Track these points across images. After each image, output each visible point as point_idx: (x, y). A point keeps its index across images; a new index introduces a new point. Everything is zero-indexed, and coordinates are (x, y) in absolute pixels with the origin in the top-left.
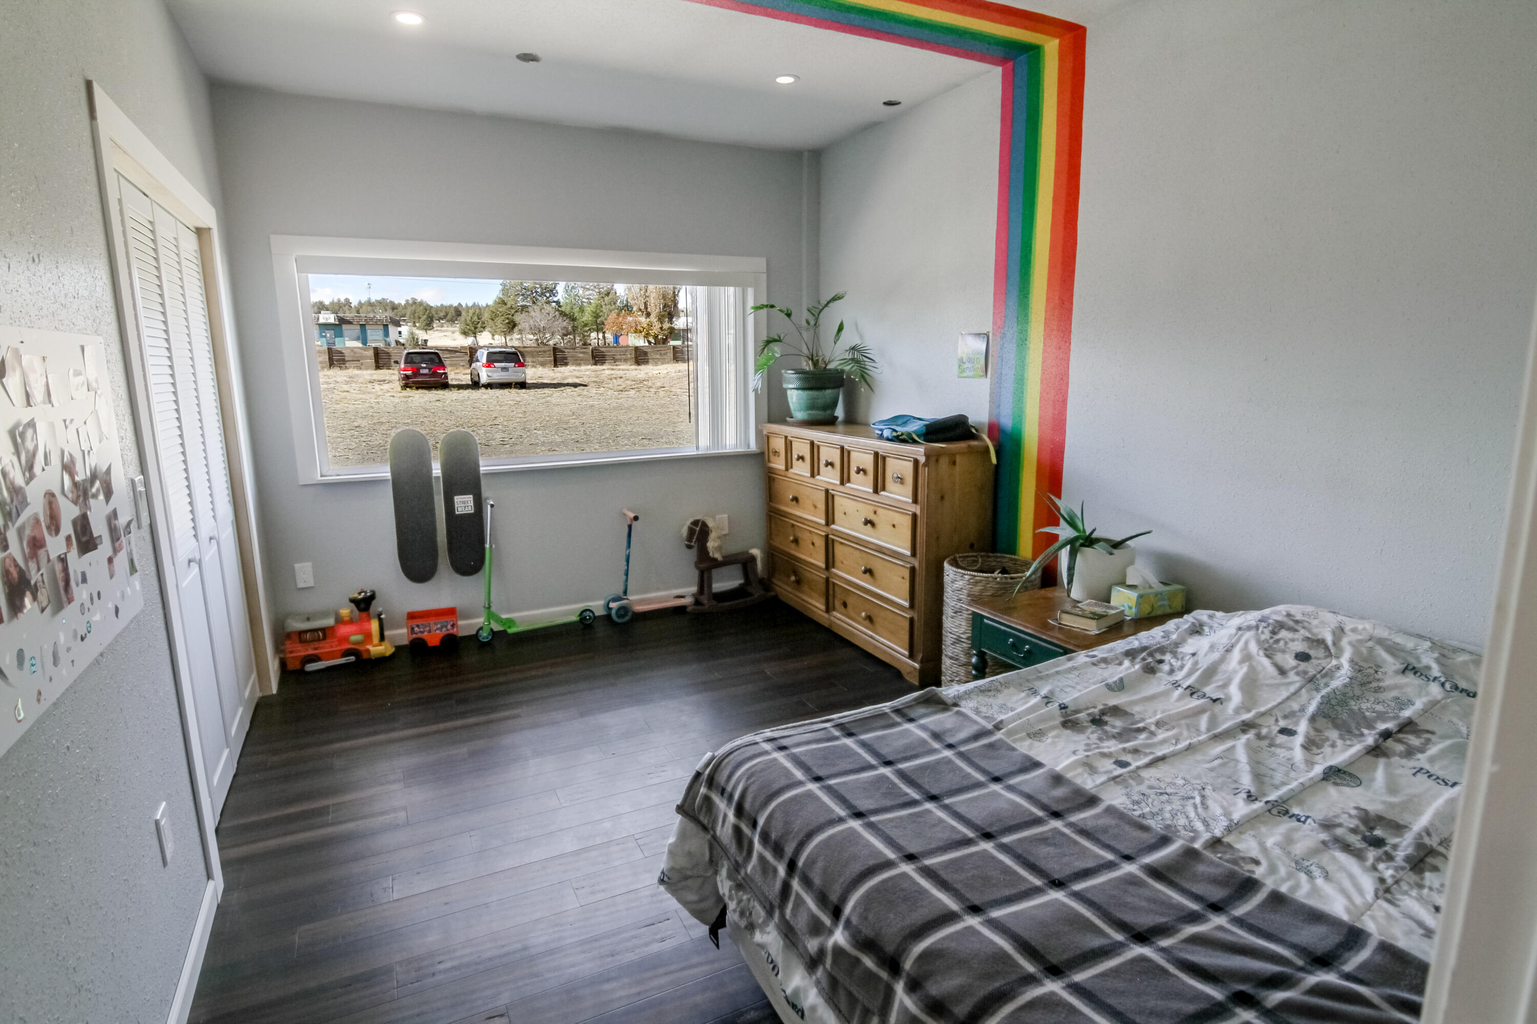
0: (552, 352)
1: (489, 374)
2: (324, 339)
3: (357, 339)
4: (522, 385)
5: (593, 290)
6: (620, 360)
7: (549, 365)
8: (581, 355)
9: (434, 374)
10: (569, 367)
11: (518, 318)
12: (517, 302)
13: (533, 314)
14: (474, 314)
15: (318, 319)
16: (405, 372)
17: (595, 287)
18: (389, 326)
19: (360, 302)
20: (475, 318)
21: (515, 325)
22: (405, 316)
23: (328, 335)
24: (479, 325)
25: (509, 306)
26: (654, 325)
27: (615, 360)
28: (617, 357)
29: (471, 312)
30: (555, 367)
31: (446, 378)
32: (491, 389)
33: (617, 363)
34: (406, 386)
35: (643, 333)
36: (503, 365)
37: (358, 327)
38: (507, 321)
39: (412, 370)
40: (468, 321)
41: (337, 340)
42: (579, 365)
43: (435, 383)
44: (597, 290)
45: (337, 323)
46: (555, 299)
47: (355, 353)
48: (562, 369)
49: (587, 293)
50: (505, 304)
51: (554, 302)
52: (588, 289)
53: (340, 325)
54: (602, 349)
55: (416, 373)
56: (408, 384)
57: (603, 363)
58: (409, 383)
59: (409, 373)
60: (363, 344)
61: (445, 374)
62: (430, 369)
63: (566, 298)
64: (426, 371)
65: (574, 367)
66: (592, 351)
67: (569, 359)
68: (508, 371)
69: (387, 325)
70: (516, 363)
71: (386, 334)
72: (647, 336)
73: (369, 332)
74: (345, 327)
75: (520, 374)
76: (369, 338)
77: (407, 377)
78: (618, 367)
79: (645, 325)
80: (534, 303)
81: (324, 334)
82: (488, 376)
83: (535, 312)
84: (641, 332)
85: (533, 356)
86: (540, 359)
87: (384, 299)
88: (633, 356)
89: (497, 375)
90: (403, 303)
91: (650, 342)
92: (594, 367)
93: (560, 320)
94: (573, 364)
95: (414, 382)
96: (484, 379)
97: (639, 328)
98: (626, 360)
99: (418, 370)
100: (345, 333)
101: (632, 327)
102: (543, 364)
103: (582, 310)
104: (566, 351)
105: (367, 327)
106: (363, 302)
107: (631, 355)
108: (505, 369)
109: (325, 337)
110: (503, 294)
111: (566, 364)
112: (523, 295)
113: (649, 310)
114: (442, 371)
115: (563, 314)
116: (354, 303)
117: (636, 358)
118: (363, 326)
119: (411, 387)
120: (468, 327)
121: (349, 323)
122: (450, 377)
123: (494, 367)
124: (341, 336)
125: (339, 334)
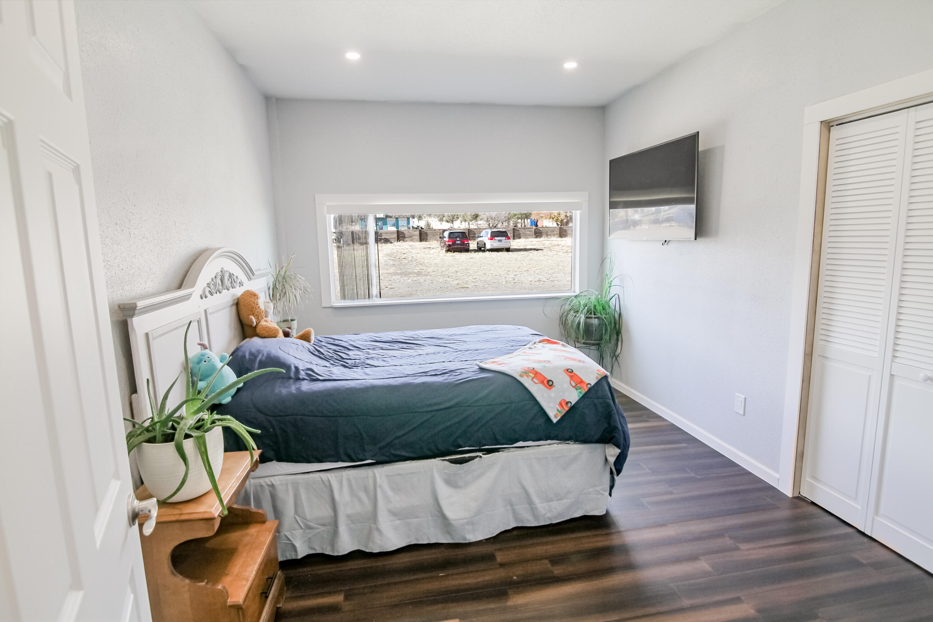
1: (492, 244)
3: (393, 225)
4: (508, 250)
6: (550, 235)
8: (529, 232)
9: (463, 244)
10: (521, 239)
16: (448, 243)
18: (410, 218)
21: (477, 216)
23: (380, 224)
24: (455, 217)
26: (561, 214)
27: (548, 235)
28: (548, 233)
30: (513, 239)
31: (469, 246)
32: (491, 252)
33: (549, 237)
34: (448, 251)
36: (499, 238)
37: (395, 219)
39: (452, 241)
42: (527, 238)
43: (463, 248)
45: (385, 217)
47: (410, 233)
48: (517, 241)
54: (541, 229)
55: (454, 243)
56: (450, 249)
57: (540, 237)
60: (397, 228)
61: (468, 244)
62: (461, 241)
64: (459, 242)
65: (524, 240)
66: (535, 230)
67: (521, 235)
68: (502, 242)
69: (409, 218)
70: (506, 237)
71: (408, 223)
72: (557, 220)
73: (400, 222)
74: (388, 219)
75: (506, 243)
76: (400, 225)
77: (449, 245)
78: (550, 239)
79: (556, 214)
85: (512, 234)
86: (514, 235)
89: (495, 244)
91: (558, 224)
92: (536, 239)
94: (523, 238)
95: (452, 248)
96: (488, 246)
97: (552, 216)
98: (554, 235)
100: (388, 222)
101: (548, 216)
104: (520, 230)
105: (399, 219)
107: (555, 232)
108: (500, 241)
114: (467, 242)
118: (397, 219)
119: (451, 251)
120: (449, 218)
121: (391, 217)
122: (470, 245)
123: (495, 240)
124: (386, 224)
125: (385, 224)
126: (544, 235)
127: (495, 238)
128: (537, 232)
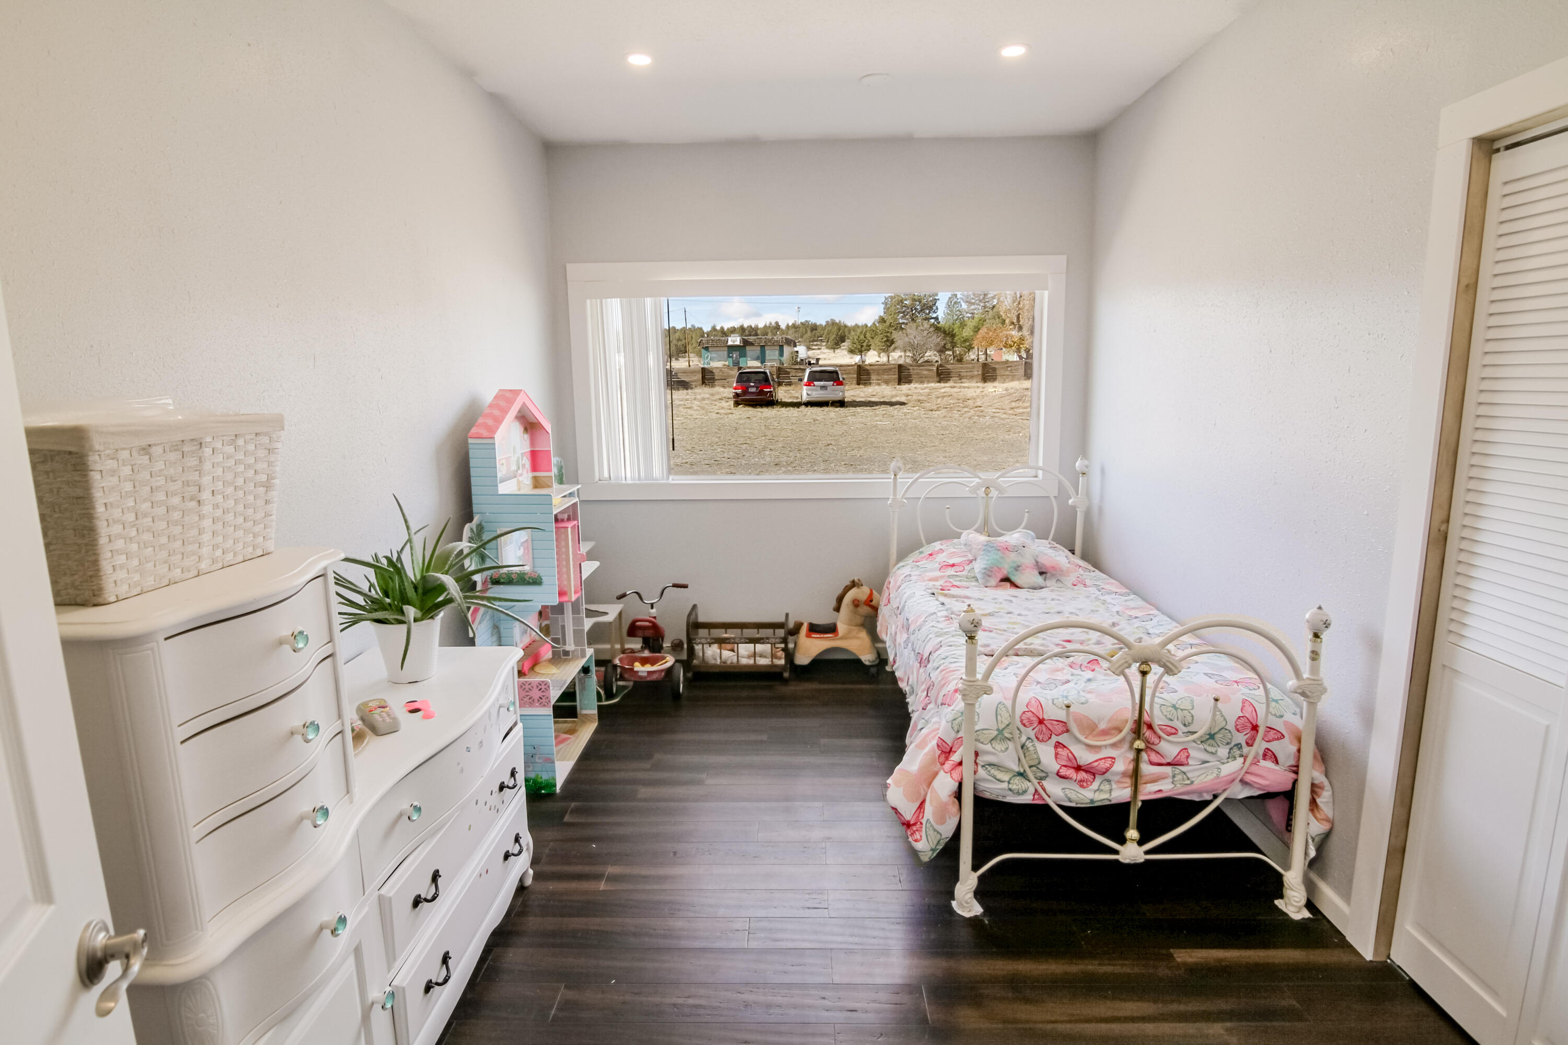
0: (897, 370)
1: (809, 393)
2: (731, 359)
3: (757, 359)
4: (841, 404)
5: (977, 304)
6: (966, 377)
7: (893, 382)
8: (926, 372)
9: (761, 392)
10: (912, 385)
11: (896, 335)
12: (896, 319)
13: (909, 331)
14: (861, 332)
15: (727, 341)
16: (736, 391)
17: (980, 301)
18: (785, 346)
19: (788, 325)
20: (862, 337)
21: (892, 342)
22: (822, 337)
23: (734, 356)
24: (865, 344)
25: (888, 323)
26: (1026, 339)
27: (961, 377)
28: (962, 374)
29: (859, 331)
30: (898, 384)
31: (773, 396)
32: (811, 407)
33: (963, 380)
34: (737, 404)
35: (1013, 348)
36: (822, 383)
37: (759, 348)
38: (885, 339)
39: (742, 388)
40: (855, 340)
41: (741, 360)
42: (922, 382)
43: (761, 400)
44: (982, 304)
45: (742, 345)
46: (934, 315)
48: (905, 388)
49: (973, 307)
50: (885, 322)
51: (933, 318)
52: (973, 304)
53: (744, 346)
54: (960, 366)
55: (745, 391)
56: (739, 401)
57: (947, 381)
58: (741, 400)
59: (739, 391)
61: (772, 392)
62: (757, 388)
63: (948, 314)
64: (753, 390)
65: (917, 385)
66: (937, 369)
67: (913, 376)
68: (827, 389)
69: (783, 346)
70: (835, 382)
71: (781, 354)
72: (1018, 350)
73: (767, 352)
74: (748, 348)
75: (837, 392)
76: (767, 357)
77: (738, 395)
78: (964, 385)
79: (1016, 339)
80: (913, 320)
81: (731, 355)
82: (808, 394)
83: (911, 330)
84: (1011, 346)
85: (878, 374)
86: (885, 377)
87: (807, 321)
88: (980, 373)
89: (815, 393)
90: (824, 324)
91: (1021, 357)
92: (938, 385)
93: (934, 337)
94: (917, 382)
95: (743, 400)
96: (805, 398)
97: (1010, 342)
98: (972, 377)
99: (747, 388)
100: (748, 353)
101: (1002, 342)
102: (887, 382)
103: (963, 325)
104: (911, 368)
105: (766, 348)
106: (790, 325)
107: (978, 372)
108: (824, 388)
109: (732, 357)
110: (885, 313)
111: (910, 382)
112: (903, 312)
113: (1021, 323)
114: (768, 390)
115: (938, 329)
116: (783, 326)
117: (983, 374)
118: (763, 347)
119: (742, 405)
120: (855, 345)
121: (752, 344)
122: (776, 395)
123: (814, 386)
124: (745, 356)
125: (743, 355)
126: (955, 377)
127: (815, 383)
128: (942, 372)
